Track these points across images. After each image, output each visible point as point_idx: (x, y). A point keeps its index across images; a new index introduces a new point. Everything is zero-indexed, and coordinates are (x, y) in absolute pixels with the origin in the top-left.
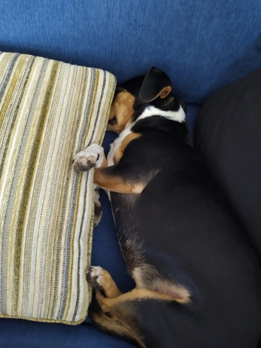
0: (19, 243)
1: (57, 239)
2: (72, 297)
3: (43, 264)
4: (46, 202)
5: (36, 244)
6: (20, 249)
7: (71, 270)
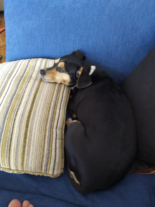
0: (27, 126)
1: (45, 125)
2: (52, 157)
3: (38, 137)
4: (41, 109)
5: (35, 127)
6: (27, 129)
7: (52, 142)
